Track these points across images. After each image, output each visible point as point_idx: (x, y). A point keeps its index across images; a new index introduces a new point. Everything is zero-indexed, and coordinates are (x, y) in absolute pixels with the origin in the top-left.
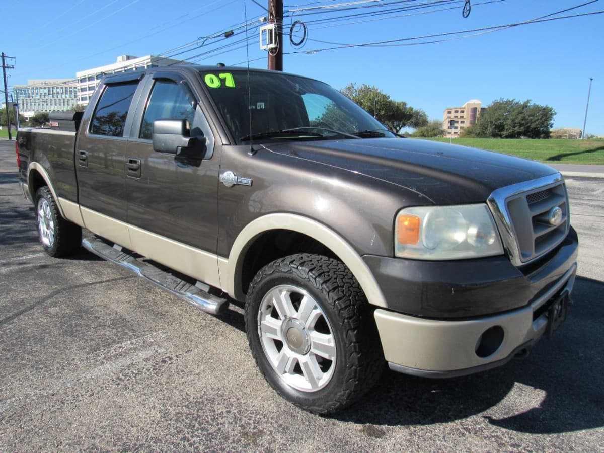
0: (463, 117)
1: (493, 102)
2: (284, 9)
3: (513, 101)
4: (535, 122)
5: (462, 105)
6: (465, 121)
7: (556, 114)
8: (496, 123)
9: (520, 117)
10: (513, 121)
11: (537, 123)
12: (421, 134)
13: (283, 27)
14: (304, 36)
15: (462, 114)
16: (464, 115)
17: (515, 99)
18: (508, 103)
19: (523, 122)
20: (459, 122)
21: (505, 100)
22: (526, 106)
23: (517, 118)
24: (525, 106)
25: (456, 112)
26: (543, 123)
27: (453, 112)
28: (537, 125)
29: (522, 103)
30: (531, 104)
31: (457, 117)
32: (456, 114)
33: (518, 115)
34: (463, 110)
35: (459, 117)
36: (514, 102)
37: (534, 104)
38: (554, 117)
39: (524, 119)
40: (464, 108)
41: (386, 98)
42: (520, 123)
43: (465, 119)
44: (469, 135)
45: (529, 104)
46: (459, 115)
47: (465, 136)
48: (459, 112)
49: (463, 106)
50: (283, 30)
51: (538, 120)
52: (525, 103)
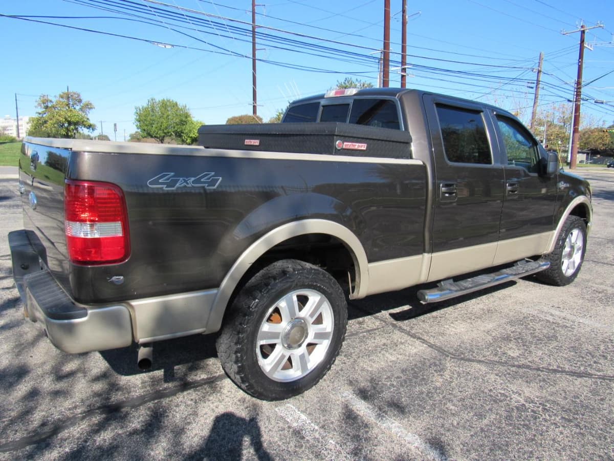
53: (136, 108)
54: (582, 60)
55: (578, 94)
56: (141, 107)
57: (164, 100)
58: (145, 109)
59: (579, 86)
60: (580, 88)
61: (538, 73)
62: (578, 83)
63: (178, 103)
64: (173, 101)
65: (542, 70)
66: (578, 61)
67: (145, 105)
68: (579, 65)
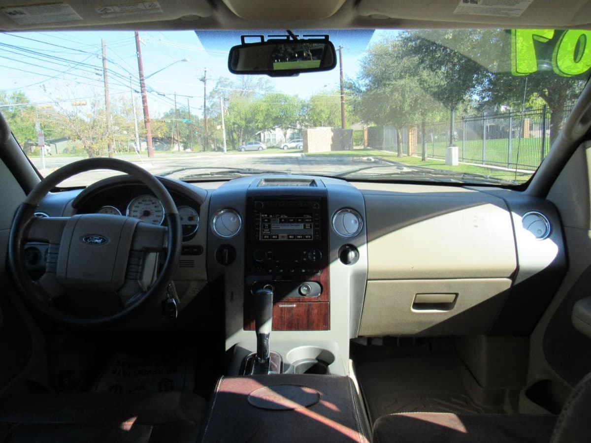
54: (140, 52)
55: (142, 86)
59: (142, 78)
60: (143, 80)
61: (103, 60)
62: (141, 75)
65: (106, 58)
66: (136, 54)
68: (138, 58)
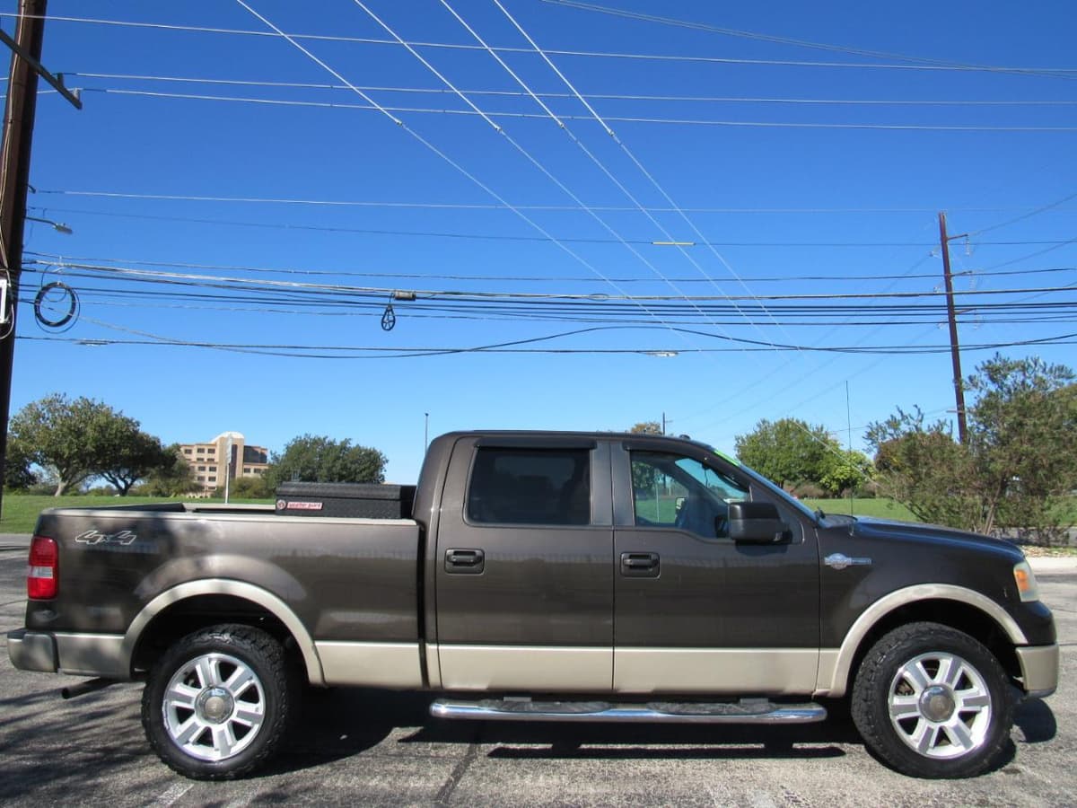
0: (213, 460)
1: (293, 440)
2: (24, 257)
3: (324, 439)
4: (361, 472)
5: (211, 439)
6: (217, 466)
7: (387, 461)
8: (303, 474)
9: (339, 464)
10: (329, 469)
11: (364, 473)
12: (156, 490)
13: (20, 288)
14: (72, 312)
15: (211, 456)
16: (216, 456)
17: (327, 437)
18: (317, 442)
19: (344, 473)
20: (207, 469)
21: (312, 437)
22: (345, 448)
23: (333, 466)
24: (343, 447)
25: (200, 451)
26: (372, 474)
27: (195, 451)
28: (364, 477)
29: (338, 443)
30: (353, 445)
31: (202, 459)
32: (201, 455)
33: (335, 461)
34: (212, 448)
35: (206, 460)
36: (327, 441)
37: (358, 446)
38: (386, 466)
39: (344, 467)
40: (215, 445)
41: (133, 424)
42: (339, 474)
43: (217, 463)
44: (240, 491)
45: (348, 446)
46: (206, 456)
47: (234, 493)
48: (206, 451)
49: (213, 442)
50: (20, 293)
51: (364, 470)
52: (342, 443)
53: (737, 439)
56: (745, 437)
57: (782, 422)
58: (751, 439)
63: (808, 424)
64: (798, 421)
67: (751, 433)
